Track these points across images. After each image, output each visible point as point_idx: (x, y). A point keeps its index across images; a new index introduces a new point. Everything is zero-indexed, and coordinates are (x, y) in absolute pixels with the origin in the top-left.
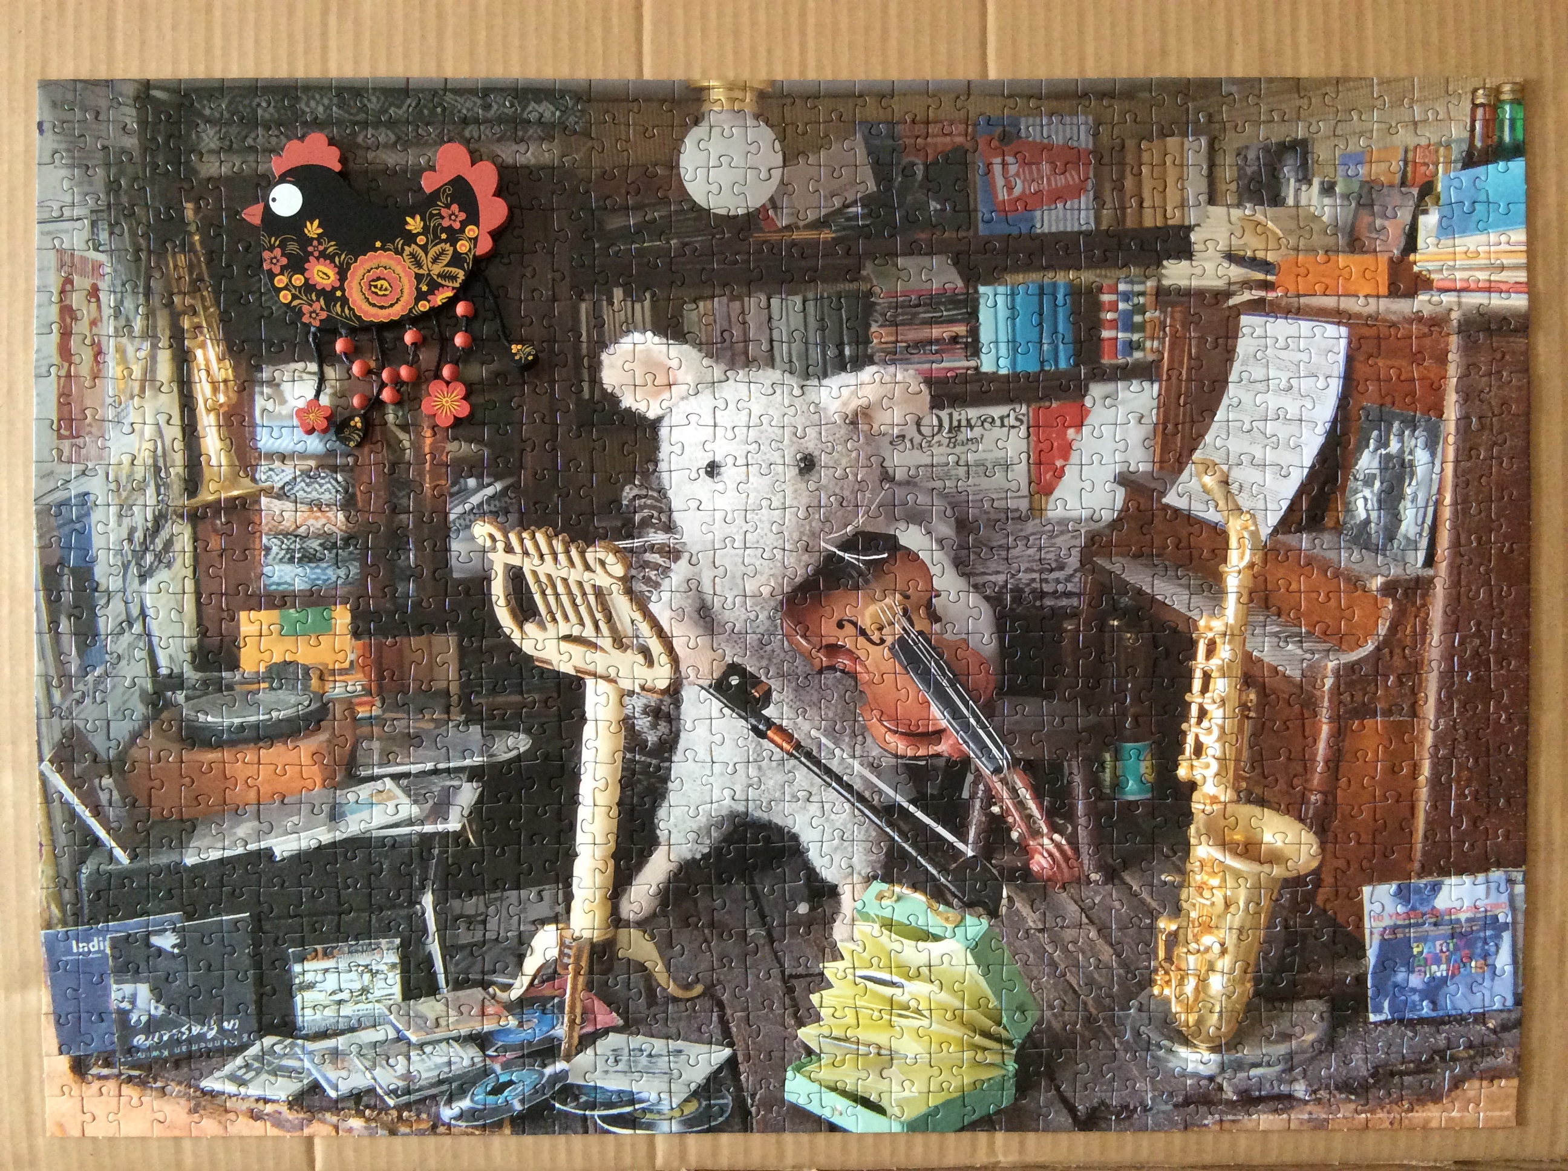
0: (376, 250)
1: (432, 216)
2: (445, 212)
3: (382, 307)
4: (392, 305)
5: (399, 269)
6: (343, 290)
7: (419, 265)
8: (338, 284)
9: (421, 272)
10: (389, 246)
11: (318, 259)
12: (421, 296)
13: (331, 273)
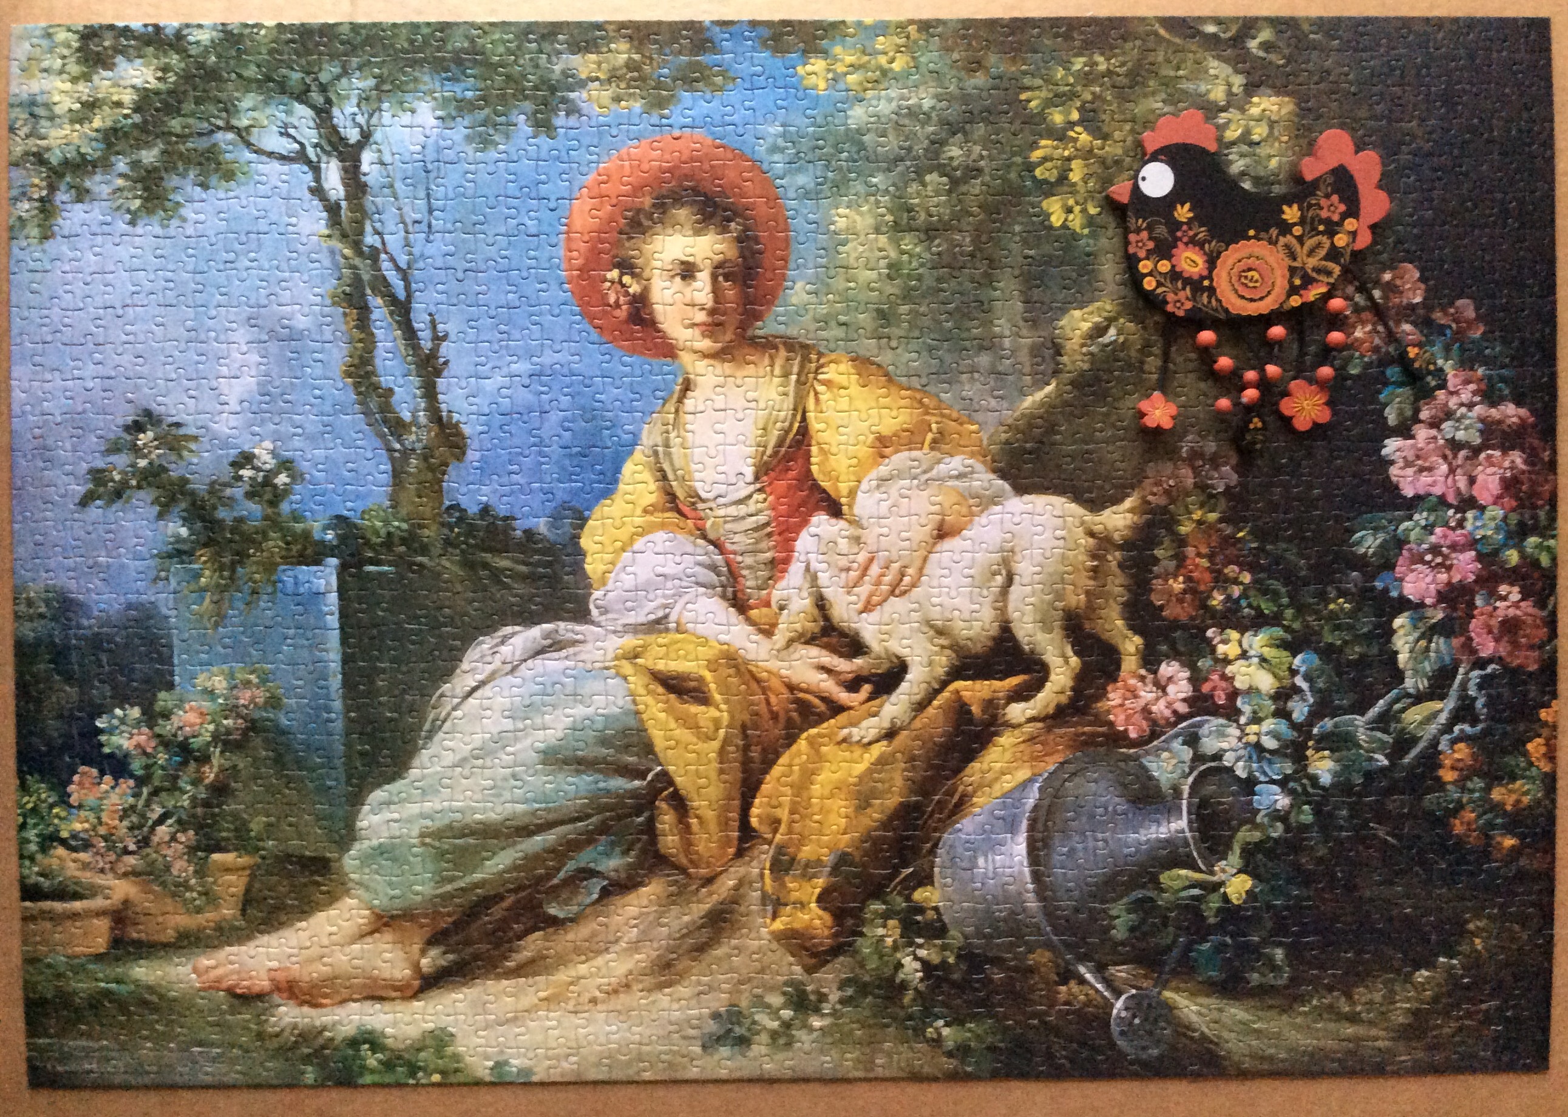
0: (1249, 238)
1: (1310, 206)
2: (1324, 202)
3: (1252, 300)
4: (1261, 299)
5: (1271, 260)
6: (1212, 280)
7: (1293, 256)
8: (1205, 273)
9: (1295, 264)
10: (1263, 235)
11: (1186, 244)
12: (1293, 290)
13: (1200, 260)
